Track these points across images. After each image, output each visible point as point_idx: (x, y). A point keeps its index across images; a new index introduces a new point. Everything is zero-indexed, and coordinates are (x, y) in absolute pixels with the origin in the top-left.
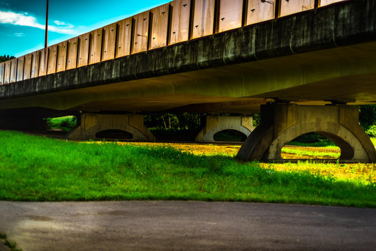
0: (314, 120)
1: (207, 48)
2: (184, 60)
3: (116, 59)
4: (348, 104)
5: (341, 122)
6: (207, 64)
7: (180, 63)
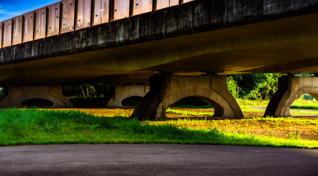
0: (191, 87)
1: (105, 33)
2: (87, 42)
3: (34, 41)
4: (219, 74)
5: (213, 88)
6: (105, 46)
7: (84, 45)
